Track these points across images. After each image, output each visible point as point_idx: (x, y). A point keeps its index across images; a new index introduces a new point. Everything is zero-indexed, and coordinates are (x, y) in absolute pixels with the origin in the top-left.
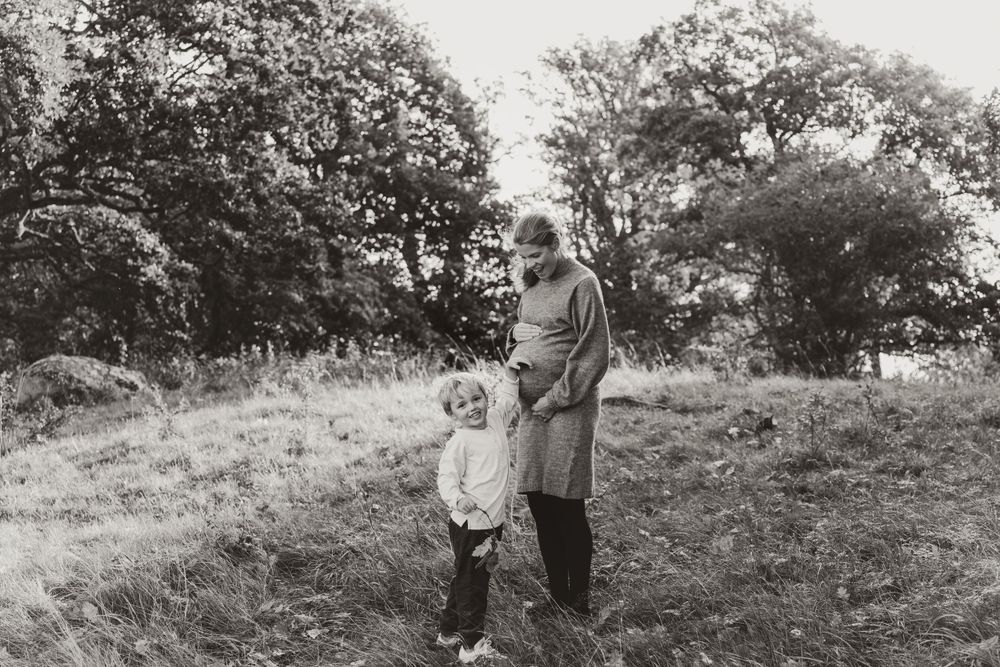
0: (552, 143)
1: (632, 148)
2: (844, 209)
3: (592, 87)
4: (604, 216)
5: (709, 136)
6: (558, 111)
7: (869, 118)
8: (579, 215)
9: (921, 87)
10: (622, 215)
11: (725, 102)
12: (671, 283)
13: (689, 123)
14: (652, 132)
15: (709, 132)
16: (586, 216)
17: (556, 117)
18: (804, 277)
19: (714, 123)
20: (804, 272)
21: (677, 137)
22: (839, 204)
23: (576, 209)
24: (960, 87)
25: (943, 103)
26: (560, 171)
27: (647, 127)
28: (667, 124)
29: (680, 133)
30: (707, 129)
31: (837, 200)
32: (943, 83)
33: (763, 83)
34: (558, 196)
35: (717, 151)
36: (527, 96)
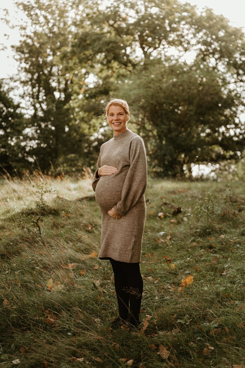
0: (19, 50)
1: (69, 54)
2: (183, 90)
3: (42, 19)
4: (49, 91)
5: (112, 49)
6: (23, 32)
7: (193, 41)
8: (35, 90)
9: (219, 26)
10: (60, 91)
11: (119, 31)
12: (89, 129)
13: (101, 42)
14: (81, 46)
15: (112, 47)
16: (39, 91)
17: (21, 35)
18: (164, 127)
19: (115, 42)
20: (164, 124)
21: (95, 49)
22: (181, 88)
23: (33, 87)
24: (238, 27)
25: (231, 35)
26: (24, 65)
27: (78, 43)
28: (88, 42)
29: (96, 47)
30: (111, 45)
31: (180, 85)
32: (230, 24)
33: (139, 20)
34: (23, 79)
35: (116, 58)
36: (5, 22)
